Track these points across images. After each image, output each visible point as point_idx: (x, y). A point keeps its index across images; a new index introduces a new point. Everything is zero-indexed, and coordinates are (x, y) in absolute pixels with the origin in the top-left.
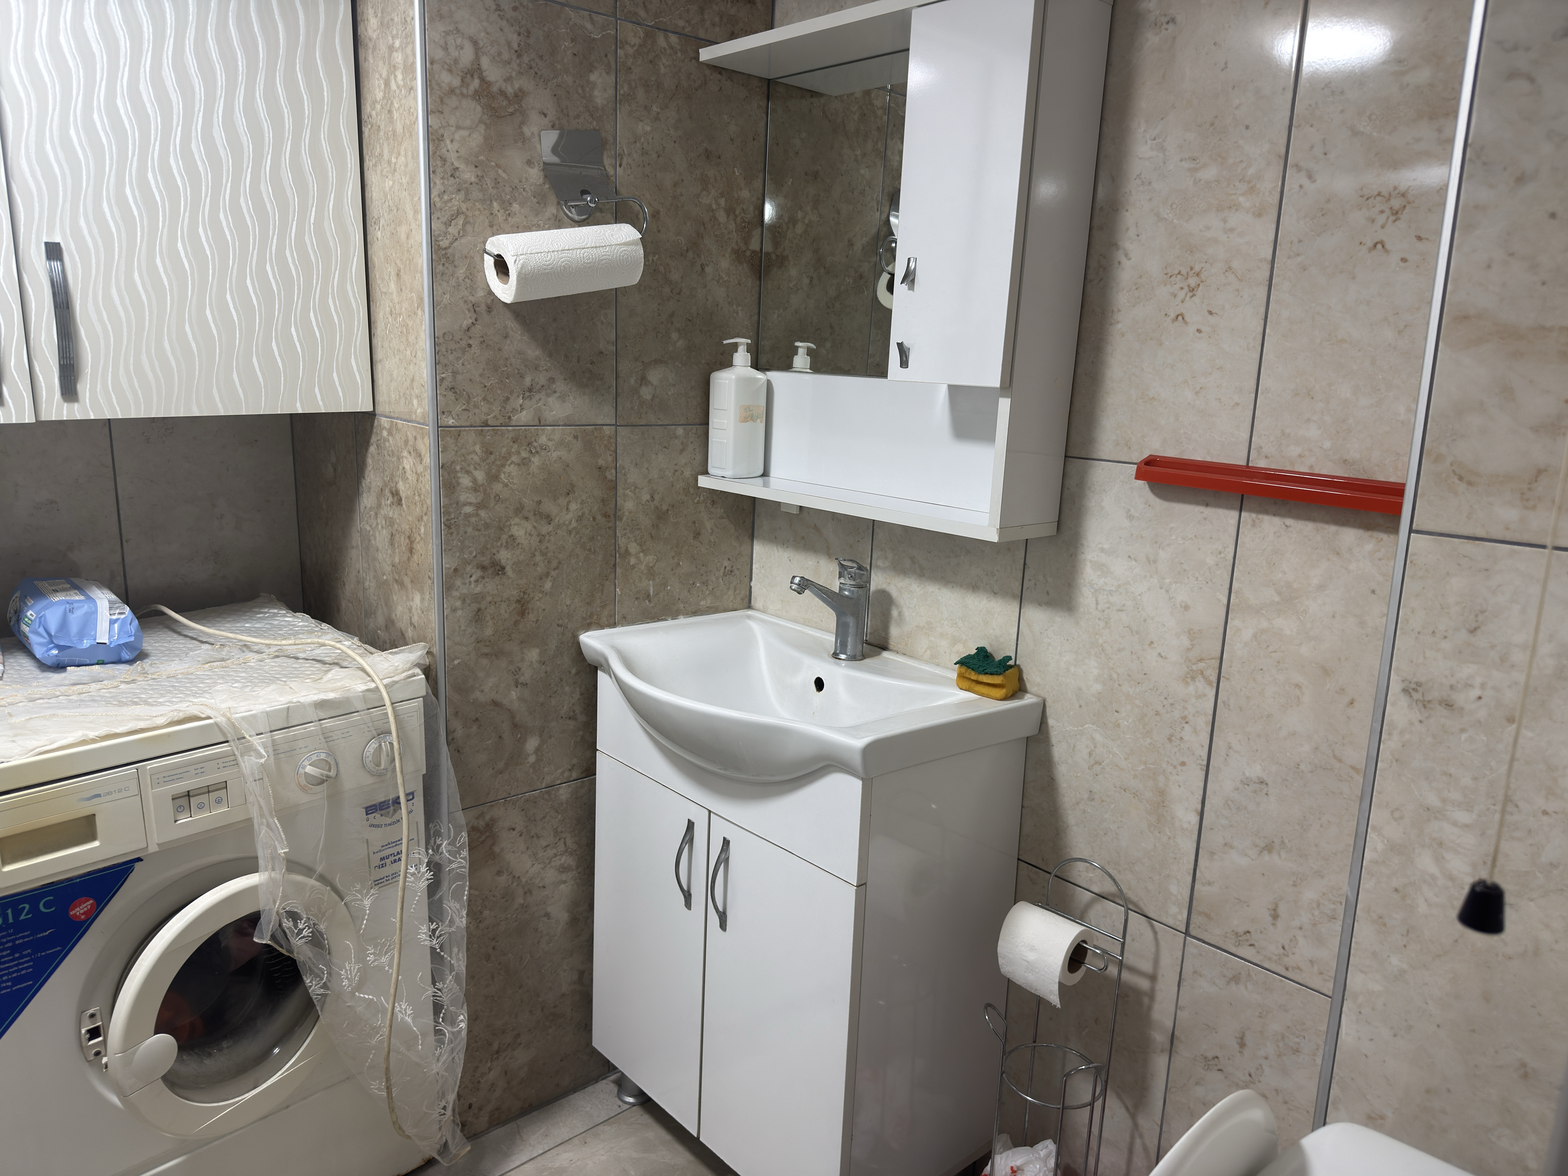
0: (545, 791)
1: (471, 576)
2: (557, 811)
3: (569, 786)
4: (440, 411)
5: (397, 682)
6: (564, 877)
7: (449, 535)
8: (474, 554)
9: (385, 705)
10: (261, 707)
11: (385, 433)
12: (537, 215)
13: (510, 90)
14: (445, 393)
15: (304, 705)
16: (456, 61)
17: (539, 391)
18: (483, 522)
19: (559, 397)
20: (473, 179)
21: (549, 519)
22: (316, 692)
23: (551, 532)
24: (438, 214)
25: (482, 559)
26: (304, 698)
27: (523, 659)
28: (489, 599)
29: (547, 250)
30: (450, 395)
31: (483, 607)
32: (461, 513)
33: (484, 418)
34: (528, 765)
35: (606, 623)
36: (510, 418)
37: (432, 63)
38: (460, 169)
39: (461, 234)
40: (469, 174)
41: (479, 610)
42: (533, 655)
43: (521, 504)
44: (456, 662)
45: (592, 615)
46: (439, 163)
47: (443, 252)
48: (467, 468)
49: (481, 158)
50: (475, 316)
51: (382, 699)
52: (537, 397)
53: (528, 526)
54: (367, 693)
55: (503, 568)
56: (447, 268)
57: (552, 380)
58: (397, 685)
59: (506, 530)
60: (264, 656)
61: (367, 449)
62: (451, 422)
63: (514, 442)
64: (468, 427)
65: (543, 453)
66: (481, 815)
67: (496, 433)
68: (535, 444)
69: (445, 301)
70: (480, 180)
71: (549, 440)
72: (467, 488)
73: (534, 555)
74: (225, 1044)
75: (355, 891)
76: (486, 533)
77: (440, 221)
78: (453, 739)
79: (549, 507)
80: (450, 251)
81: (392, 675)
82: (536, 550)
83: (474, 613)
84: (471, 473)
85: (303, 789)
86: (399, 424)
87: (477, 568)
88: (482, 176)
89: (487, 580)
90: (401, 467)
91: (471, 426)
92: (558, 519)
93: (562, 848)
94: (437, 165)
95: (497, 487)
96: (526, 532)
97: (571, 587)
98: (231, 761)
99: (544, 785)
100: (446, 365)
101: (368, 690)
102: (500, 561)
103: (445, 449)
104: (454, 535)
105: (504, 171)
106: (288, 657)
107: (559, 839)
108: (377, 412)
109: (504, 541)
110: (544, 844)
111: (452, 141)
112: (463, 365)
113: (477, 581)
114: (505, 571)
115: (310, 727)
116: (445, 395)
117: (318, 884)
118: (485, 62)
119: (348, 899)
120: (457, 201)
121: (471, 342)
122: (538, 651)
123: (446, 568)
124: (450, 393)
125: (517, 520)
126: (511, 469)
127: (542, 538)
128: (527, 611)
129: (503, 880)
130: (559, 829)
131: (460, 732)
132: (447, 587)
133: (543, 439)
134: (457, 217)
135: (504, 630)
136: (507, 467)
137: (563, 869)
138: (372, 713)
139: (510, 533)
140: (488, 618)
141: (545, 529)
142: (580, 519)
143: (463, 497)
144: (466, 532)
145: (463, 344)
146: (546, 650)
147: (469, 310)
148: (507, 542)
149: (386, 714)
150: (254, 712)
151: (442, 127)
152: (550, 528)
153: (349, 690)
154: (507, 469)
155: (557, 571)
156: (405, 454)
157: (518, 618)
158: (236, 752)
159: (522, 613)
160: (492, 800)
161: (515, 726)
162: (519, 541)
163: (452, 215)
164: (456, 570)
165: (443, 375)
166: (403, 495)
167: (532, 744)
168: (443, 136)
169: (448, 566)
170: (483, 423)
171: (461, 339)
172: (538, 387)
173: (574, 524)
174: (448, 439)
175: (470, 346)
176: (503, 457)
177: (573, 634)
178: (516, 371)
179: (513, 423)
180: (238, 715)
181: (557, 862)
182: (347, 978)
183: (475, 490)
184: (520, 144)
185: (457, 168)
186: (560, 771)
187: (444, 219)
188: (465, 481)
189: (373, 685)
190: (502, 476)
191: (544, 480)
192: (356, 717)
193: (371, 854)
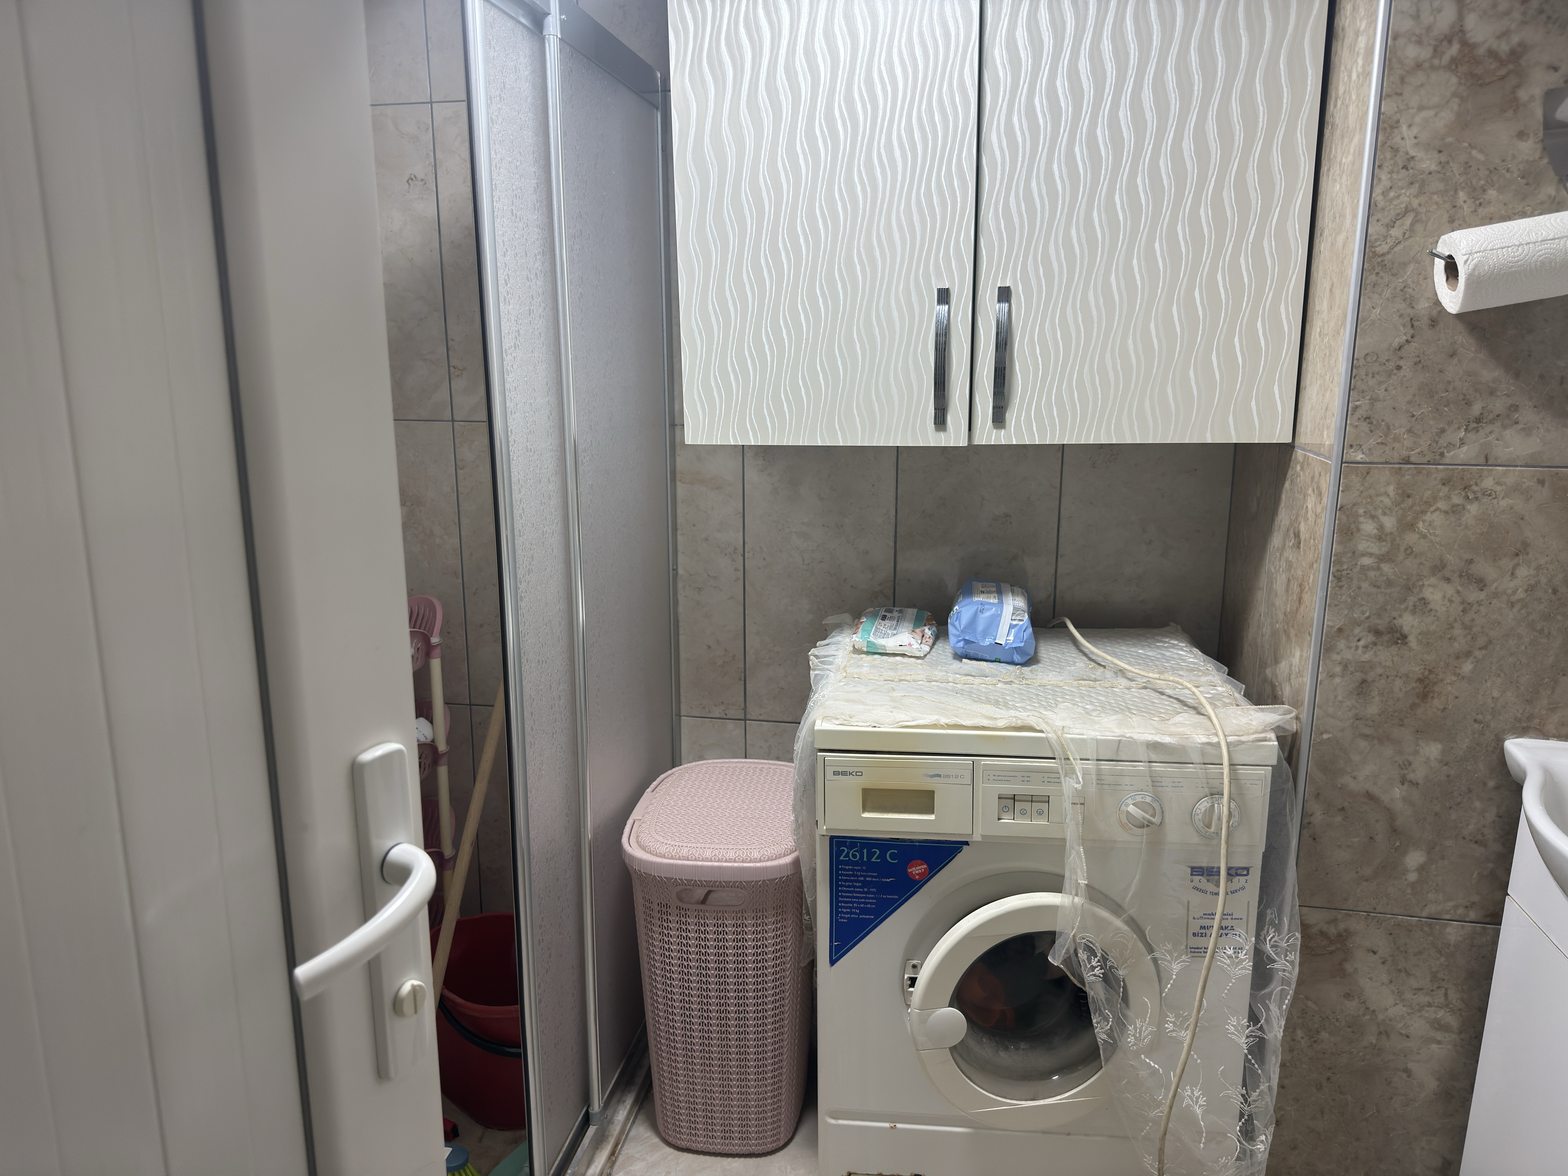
0: (1426, 922)
1: (1359, 640)
2: (1440, 952)
3: (1463, 927)
4: (1346, 444)
5: (1243, 743)
6: (1439, 1036)
7: (1337, 589)
8: (1367, 614)
9: (1222, 764)
10: (1094, 733)
11: (1298, 468)
12: (1523, 200)
13: (1504, 48)
14: (1357, 424)
15: (1136, 742)
16: (1429, 29)
17: (1491, 422)
18: (1385, 578)
19: (1523, 429)
20: (1434, 167)
21: (1481, 583)
22: (1153, 732)
23: (1482, 601)
24: (1379, 215)
25: (1378, 621)
26: (1139, 735)
27: (1416, 753)
28: (1379, 670)
29: (1517, 243)
30: (1365, 426)
31: (1369, 679)
32: (1356, 564)
33: (1405, 453)
34: (1406, 882)
35: (1555, 732)
36: (1442, 455)
37: (1395, 38)
38: (1416, 159)
39: (1407, 236)
40: (1428, 162)
41: (1364, 681)
42: (1433, 750)
43: (1441, 560)
44: (1325, 736)
45: (1530, 717)
46: (1388, 155)
47: (1380, 259)
48: (1373, 512)
49: (1450, 140)
50: (1412, 332)
51: (1221, 757)
52: (1488, 428)
53: (1450, 590)
54: (1206, 747)
55: (1404, 637)
56: (1382, 278)
57: (1515, 408)
58: (1242, 746)
59: (1415, 591)
60: (1133, 684)
61: (1283, 484)
62: (1360, 457)
63: (1444, 484)
64: (1382, 463)
65: (1485, 500)
66: (1335, 921)
67: (1420, 472)
68: (1475, 488)
69: (1373, 317)
70: (1443, 167)
71: (1498, 483)
72: (1369, 536)
73: (1452, 627)
74: (1022, 1045)
75: (1166, 950)
76: (1388, 591)
77: (1380, 223)
78: (1309, 823)
79: (1484, 568)
80: (1389, 257)
81: (1241, 733)
82: (1455, 621)
83: (1357, 684)
84: (1378, 518)
85: (1123, 826)
86: (1310, 459)
87: (1369, 632)
88: (1448, 162)
89: (1380, 648)
90: (1305, 507)
91: (1386, 463)
92: (1495, 585)
93: (1439, 998)
94: (1385, 158)
95: (1411, 538)
96: (1444, 597)
97: (1502, 674)
98: (1053, 777)
99: (1424, 914)
100: (1363, 391)
101: (1209, 744)
102: (1401, 627)
103: (1347, 488)
104: (1344, 588)
105: (1481, 151)
106: (1155, 690)
107: (1438, 988)
108: (1297, 443)
109: (1411, 604)
110: (1416, 985)
111: (1410, 126)
112: (1386, 390)
113: (1366, 647)
114: (1407, 640)
115: (1139, 766)
116: (1357, 426)
117: (1125, 928)
118: (1471, 21)
119: (1157, 955)
120: (1407, 197)
121: (1401, 363)
122: (1439, 746)
123: (1328, 626)
124: (1365, 424)
125: (1433, 580)
126: (1437, 518)
127: (1467, 606)
128: (1431, 695)
129: (1352, 1006)
130: (1441, 975)
131: (1318, 817)
132: (1326, 648)
133: (1488, 483)
134: (1404, 216)
135: (1395, 711)
136: (1429, 514)
137: (1439, 1026)
138: (1210, 769)
139: (1421, 596)
140: (1375, 693)
141: (1474, 595)
142: (1531, 589)
143: (1362, 546)
144: (1360, 588)
145: (1391, 365)
146: (1452, 748)
147: (1404, 326)
148: (1414, 606)
149: (1222, 773)
150: (1085, 737)
151: (1400, 111)
152: (1482, 596)
153: (1186, 738)
154: (1428, 517)
155: (1484, 652)
156: (1310, 491)
157: (1417, 701)
158: (1061, 772)
159: (1424, 696)
160: (1351, 908)
161: (1394, 831)
162: (1432, 606)
163: (1398, 214)
164: (1340, 630)
165: (1358, 403)
166: (1302, 537)
167: (1414, 859)
168: (1398, 122)
169: (1330, 624)
170: (1403, 459)
171: (1388, 360)
172: (1491, 416)
173: (1520, 594)
174: (1353, 477)
175: (1399, 368)
176: (1425, 502)
177: (1496, 735)
178: (1461, 397)
179: (1447, 461)
180: (1069, 736)
181: (1431, 1013)
182: (1134, 1035)
183: (1379, 539)
184: (1510, 114)
185: (1413, 158)
186: (1451, 904)
187: (1386, 221)
188: (1369, 527)
189: (1215, 740)
190: (1420, 525)
191: (1482, 534)
192: (1190, 768)
193: (1191, 919)
